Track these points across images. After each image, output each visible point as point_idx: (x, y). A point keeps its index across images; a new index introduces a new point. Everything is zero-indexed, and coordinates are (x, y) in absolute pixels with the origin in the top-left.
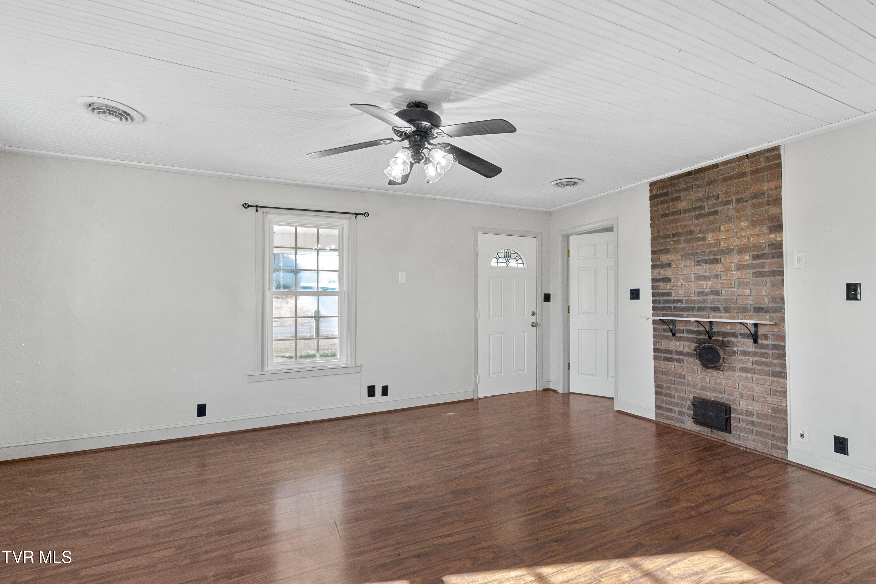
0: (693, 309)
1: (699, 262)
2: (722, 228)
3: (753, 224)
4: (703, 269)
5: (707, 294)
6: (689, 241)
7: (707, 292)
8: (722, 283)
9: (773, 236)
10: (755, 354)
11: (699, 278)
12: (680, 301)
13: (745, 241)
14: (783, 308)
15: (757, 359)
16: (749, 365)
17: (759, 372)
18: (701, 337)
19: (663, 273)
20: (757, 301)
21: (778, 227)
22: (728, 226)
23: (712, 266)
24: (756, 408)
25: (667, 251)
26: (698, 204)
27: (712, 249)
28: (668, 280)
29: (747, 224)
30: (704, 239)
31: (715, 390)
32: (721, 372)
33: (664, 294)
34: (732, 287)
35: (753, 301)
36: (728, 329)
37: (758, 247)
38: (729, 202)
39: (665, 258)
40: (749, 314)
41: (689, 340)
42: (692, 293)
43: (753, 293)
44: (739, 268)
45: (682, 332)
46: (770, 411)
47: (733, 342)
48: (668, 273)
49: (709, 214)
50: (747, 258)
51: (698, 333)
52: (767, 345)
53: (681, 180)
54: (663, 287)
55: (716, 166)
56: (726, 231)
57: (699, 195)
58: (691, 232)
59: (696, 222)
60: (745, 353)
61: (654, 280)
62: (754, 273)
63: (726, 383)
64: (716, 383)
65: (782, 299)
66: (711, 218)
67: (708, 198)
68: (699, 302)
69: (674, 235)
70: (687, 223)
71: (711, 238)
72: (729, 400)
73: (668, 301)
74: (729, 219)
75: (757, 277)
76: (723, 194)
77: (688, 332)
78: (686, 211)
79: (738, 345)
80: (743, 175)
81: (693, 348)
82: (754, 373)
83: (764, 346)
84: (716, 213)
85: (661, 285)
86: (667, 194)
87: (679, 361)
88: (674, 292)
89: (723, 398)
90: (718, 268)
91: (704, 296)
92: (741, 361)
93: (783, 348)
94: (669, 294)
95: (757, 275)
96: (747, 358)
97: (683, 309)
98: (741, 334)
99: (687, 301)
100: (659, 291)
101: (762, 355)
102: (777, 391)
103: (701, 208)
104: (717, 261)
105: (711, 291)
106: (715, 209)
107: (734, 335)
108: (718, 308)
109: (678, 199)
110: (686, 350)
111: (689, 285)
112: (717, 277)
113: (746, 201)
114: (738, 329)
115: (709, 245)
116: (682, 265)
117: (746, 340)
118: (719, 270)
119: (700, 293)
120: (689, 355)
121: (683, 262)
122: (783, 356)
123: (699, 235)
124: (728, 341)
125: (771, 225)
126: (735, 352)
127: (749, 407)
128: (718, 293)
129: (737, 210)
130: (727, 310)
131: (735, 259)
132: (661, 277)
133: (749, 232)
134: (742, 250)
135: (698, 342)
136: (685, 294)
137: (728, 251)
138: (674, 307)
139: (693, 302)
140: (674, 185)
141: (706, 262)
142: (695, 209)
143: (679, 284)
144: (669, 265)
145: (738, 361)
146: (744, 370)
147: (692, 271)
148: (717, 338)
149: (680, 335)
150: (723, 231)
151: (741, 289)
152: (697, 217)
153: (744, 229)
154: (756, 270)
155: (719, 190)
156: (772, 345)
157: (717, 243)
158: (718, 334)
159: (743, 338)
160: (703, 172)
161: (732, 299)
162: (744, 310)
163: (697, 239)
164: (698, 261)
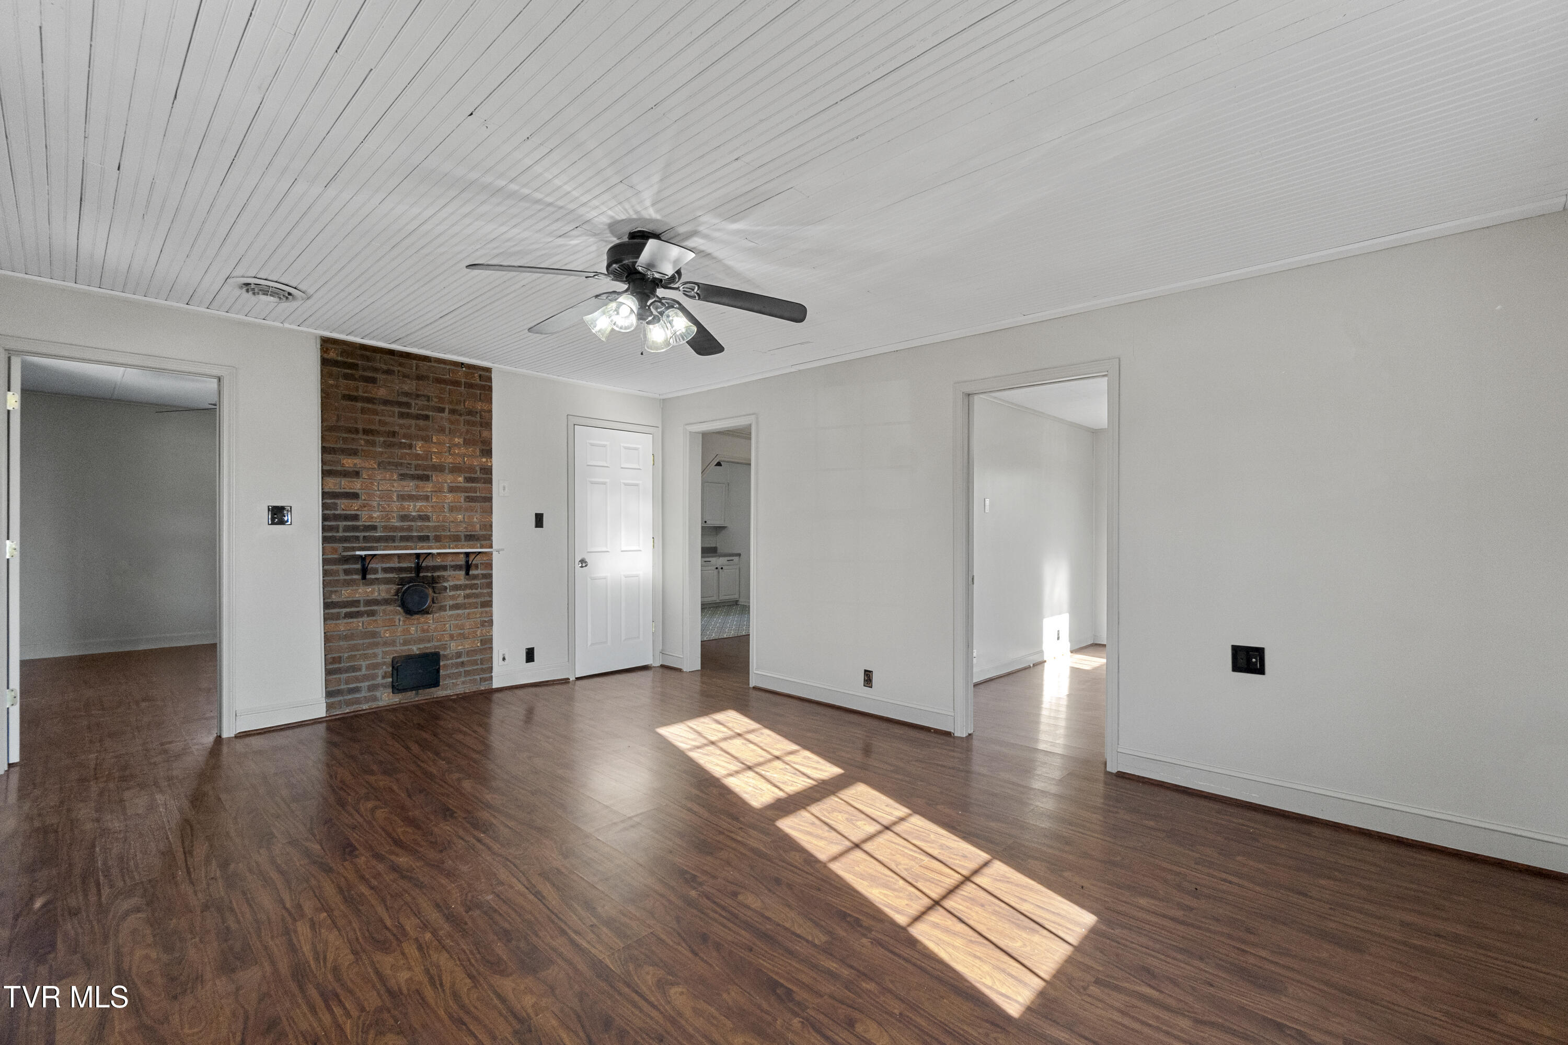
0: (393, 539)
1: (403, 477)
2: (435, 440)
3: (467, 443)
4: (410, 486)
5: (414, 519)
6: (391, 445)
7: (414, 517)
8: (432, 507)
9: (484, 460)
10: (466, 587)
11: (402, 498)
12: (374, 528)
13: (459, 460)
14: (491, 535)
15: (468, 591)
16: (460, 600)
17: (471, 606)
18: (404, 575)
19: (345, 484)
20: (470, 528)
21: (488, 453)
22: (443, 438)
23: (421, 483)
24: (467, 645)
25: (354, 453)
26: (405, 399)
27: (420, 462)
28: (355, 496)
29: (461, 441)
30: (410, 447)
31: (421, 640)
32: (429, 616)
33: (346, 518)
34: (444, 512)
35: (465, 528)
36: (439, 561)
37: (471, 469)
38: (442, 410)
39: (348, 463)
40: (459, 543)
41: (387, 581)
42: (393, 517)
43: (466, 520)
44: (452, 490)
45: (375, 571)
46: (479, 644)
47: (443, 577)
48: (356, 485)
49: (418, 417)
50: (461, 479)
51: (401, 570)
52: (478, 575)
53: (378, 356)
54: (343, 506)
55: (426, 359)
56: (439, 443)
57: (406, 388)
58: (394, 434)
59: (401, 421)
60: (456, 588)
61: (325, 495)
62: (468, 497)
63: (435, 628)
64: (423, 631)
65: (491, 526)
66: (421, 423)
67: (418, 396)
68: (402, 529)
69: (366, 432)
70: (388, 419)
71: (420, 448)
72: (436, 647)
73: (355, 529)
74: (442, 430)
75: (469, 502)
76: (436, 397)
77: (385, 570)
78: (386, 402)
79: (450, 579)
80: (457, 383)
81: (393, 592)
82: (465, 608)
83: (475, 577)
84: (426, 418)
85: (342, 503)
86: (354, 366)
87: (372, 614)
88: (364, 515)
89: (429, 647)
90: (428, 487)
91: (410, 521)
92: (452, 597)
93: (490, 576)
94: (355, 517)
95: (469, 499)
96: (458, 592)
97: (379, 539)
98: (452, 567)
99: (385, 528)
100: (337, 512)
101: (472, 587)
102: (485, 621)
103: (408, 405)
104: (426, 478)
105: (420, 516)
106: (427, 413)
107: (444, 568)
108: (428, 536)
109: (373, 380)
110: (384, 595)
111: (389, 505)
112: (426, 498)
113: (461, 415)
114: (449, 562)
115: (417, 456)
116: (379, 478)
117: (457, 572)
118: (429, 490)
119: (404, 518)
120: (386, 602)
121: (381, 473)
122: (490, 585)
123: (403, 441)
124: (438, 576)
125: (484, 448)
126: (446, 588)
127: (460, 648)
128: (426, 518)
129: (451, 422)
130: (438, 539)
131: (448, 479)
132: (343, 490)
133: (463, 450)
134: (456, 469)
135: (402, 582)
136: (382, 519)
137: (440, 468)
138: (364, 537)
139: (394, 529)
140: (368, 359)
141: (413, 477)
142: (400, 404)
143: (375, 504)
144: (357, 474)
145: (450, 597)
146: (456, 607)
147: (393, 487)
148: (425, 574)
149: (373, 576)
150: (435, 443)
151: (454, 514)
152: (402, 415)
153: (457, 445)
154: (470, 494)
155: (431, 390)
156: (482, 574)
157: (427, 456)
158: (428, 569)
159: (454, 570)
160: (411, 359)
161: (444, 526)
162: (456, 539)
163: (402, 446)
164: (401, 475)
